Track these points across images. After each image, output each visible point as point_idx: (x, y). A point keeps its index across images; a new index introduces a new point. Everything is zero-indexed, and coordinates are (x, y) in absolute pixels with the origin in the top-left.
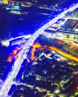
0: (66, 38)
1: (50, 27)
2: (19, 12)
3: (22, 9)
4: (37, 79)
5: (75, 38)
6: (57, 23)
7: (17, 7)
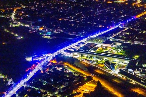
0: (81, 57)
1: (70, 48)
2: (49, 37)
3: (53, 35)
4: (44, 84)
5: (87, 57)
6: (77, 45)
7: (49, 33)
